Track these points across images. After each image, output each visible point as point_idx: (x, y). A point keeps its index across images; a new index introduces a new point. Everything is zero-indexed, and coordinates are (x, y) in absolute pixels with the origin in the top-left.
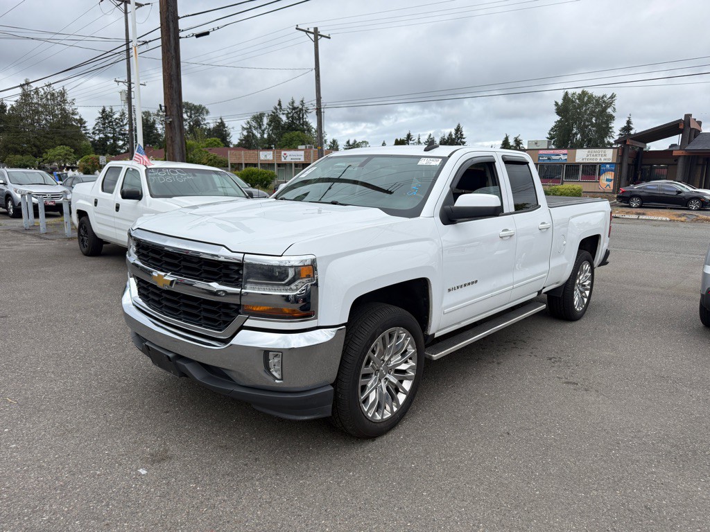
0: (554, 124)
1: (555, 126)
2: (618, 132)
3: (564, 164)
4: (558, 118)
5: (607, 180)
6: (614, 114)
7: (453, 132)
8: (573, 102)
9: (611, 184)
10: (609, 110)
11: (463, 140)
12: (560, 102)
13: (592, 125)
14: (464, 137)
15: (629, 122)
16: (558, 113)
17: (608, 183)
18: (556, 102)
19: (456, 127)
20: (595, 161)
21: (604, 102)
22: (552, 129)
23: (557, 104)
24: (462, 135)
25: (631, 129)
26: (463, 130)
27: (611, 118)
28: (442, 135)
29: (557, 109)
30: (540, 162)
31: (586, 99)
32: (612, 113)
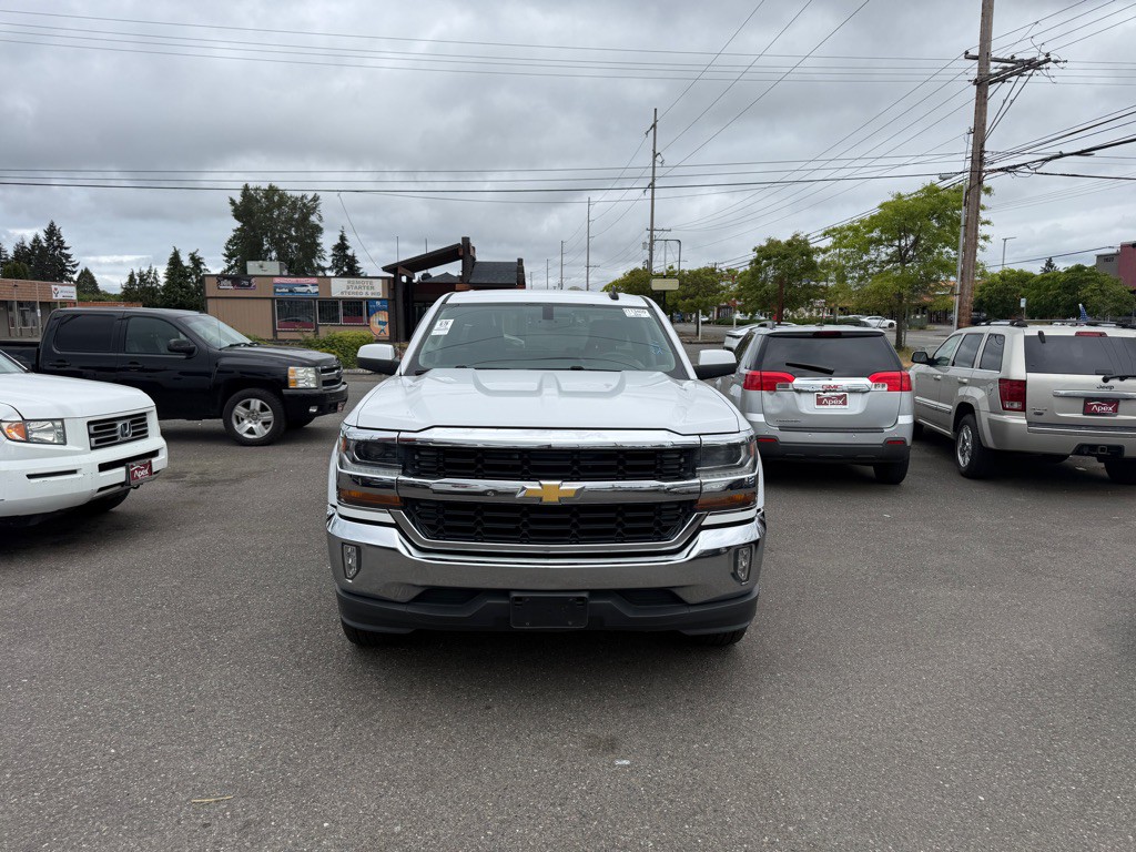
0: (232, 234)
1: (235, 237)
2: (331, 252)
3: (315, 299)
4: (238, 224)
5: (380, 323)
6: (321, 225)
7: (42, 236)
8: (258, 201)
9: (386, 328)
10: (313, 218)
11: (64, 251)
12: (238, 199)
13: (293, 239)
14: (66, 245)
15: (342, 238)
16: (237, 217)
17: (382, 327)
18: (231, 199)
19: (46, 227)
20: (359, 296)
21: (304, 205)
22: (230, 241)
23: (233, 202)
24: (62, 242)
25: (347, 248)
26: (63, 232)
27: (318, 230)
28: (19, 241)
29: (235, 211)
30: (277, 295)
31: (276, 198)
32: (317, 222)
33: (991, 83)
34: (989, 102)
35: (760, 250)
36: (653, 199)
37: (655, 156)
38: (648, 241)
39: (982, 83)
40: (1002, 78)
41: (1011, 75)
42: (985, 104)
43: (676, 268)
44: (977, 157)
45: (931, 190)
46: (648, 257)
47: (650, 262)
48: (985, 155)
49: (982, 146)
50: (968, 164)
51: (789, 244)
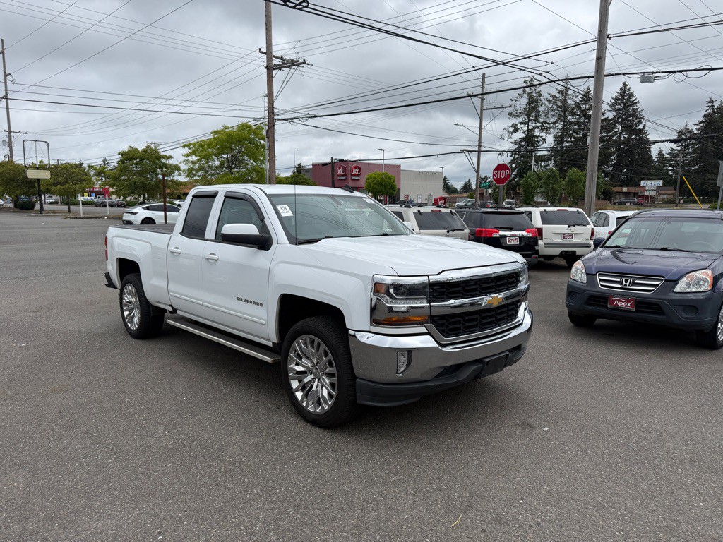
33: (274, 69)
34: (274, 80)
35: (123, 154)
36: (8, 108)
37: (6, 75)
38: (7, 140)
39: (270, 68)
40: (279, 67)
41: (285, 67)
42: (272, 81)
43: (46, 162)
44: (270, 111)
45: (245, 126)
46: (8, 152)
47: (11, 156)
48: (275, 110)
49: (273, 104)
50: (266, 114)
51: (145, 151)
